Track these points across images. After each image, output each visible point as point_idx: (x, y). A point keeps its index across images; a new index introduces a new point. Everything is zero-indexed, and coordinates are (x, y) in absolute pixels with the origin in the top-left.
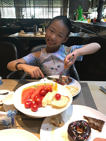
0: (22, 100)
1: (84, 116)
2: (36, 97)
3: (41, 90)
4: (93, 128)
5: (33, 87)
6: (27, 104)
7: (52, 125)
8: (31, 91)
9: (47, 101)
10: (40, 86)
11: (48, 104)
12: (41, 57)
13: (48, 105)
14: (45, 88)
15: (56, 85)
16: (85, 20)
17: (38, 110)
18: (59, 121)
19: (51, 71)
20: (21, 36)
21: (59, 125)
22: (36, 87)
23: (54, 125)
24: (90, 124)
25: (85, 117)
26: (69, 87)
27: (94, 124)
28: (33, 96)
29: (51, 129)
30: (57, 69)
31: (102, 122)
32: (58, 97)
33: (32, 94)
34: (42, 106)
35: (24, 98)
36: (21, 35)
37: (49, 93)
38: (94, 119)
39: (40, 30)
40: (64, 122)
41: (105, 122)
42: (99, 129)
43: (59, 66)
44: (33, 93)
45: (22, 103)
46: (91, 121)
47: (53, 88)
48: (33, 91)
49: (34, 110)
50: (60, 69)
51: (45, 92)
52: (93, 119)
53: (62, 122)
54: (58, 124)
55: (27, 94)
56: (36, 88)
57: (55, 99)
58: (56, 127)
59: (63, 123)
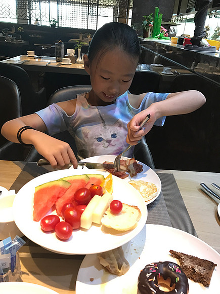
0: (34, 213)
1: (171, 251)
2: (68, 206)
3: (79, 191)
4: (192, 279)
5: (61, 184)
6: (47, 221)
7: (102, 271)
8: (55, 192)
9: (93, 216)
10: (75, 181)
11: (93, 224)
12: (76, 115)
13: (93, 226)
14: (86, 185)
15: (110, 179)
16: (165, 39)
17: (72, 237)
18: (117, 260)
19: (98, 145)
20: (28, 64)
21: (116, 271)
22: (67, 183)
23: (107, 270)
24: (184, 268)
25: (174, 254)
26: (136, 184)
27: (193, 269)
28: (60, 203)
29: (100, 280)
30: (111, 141)
31: (211, 266)
32: (116, 208)
33: (58, 198)
34: (80, 228)
35: (39, 209)
36: (28, 61)
37: (96, 197)
38: (193, 259)
39: (71, 52)
40: (127, 263)
41: (216, 265)
42: (204, 281)
43: (114, 136)
44: (60, 196)
45: (35, 220)
46: (188, 263)
47: (104, 185)
48: (60, 193)
49: (63, 238)
50: (117, 141)
51: (87, 195)
52: (190, 259)
53: (124, 265)
54: (114, 270)
55: (46, 198)
56: (67, 185)
57: (108, 213)
58: (112, 276)
59: (126, 267)
